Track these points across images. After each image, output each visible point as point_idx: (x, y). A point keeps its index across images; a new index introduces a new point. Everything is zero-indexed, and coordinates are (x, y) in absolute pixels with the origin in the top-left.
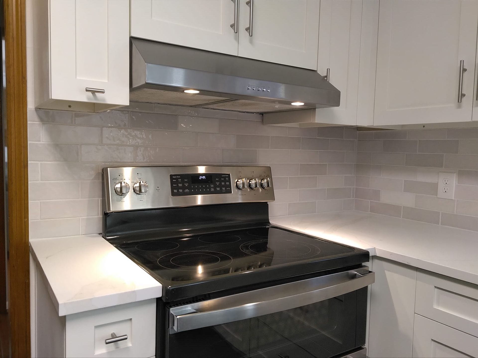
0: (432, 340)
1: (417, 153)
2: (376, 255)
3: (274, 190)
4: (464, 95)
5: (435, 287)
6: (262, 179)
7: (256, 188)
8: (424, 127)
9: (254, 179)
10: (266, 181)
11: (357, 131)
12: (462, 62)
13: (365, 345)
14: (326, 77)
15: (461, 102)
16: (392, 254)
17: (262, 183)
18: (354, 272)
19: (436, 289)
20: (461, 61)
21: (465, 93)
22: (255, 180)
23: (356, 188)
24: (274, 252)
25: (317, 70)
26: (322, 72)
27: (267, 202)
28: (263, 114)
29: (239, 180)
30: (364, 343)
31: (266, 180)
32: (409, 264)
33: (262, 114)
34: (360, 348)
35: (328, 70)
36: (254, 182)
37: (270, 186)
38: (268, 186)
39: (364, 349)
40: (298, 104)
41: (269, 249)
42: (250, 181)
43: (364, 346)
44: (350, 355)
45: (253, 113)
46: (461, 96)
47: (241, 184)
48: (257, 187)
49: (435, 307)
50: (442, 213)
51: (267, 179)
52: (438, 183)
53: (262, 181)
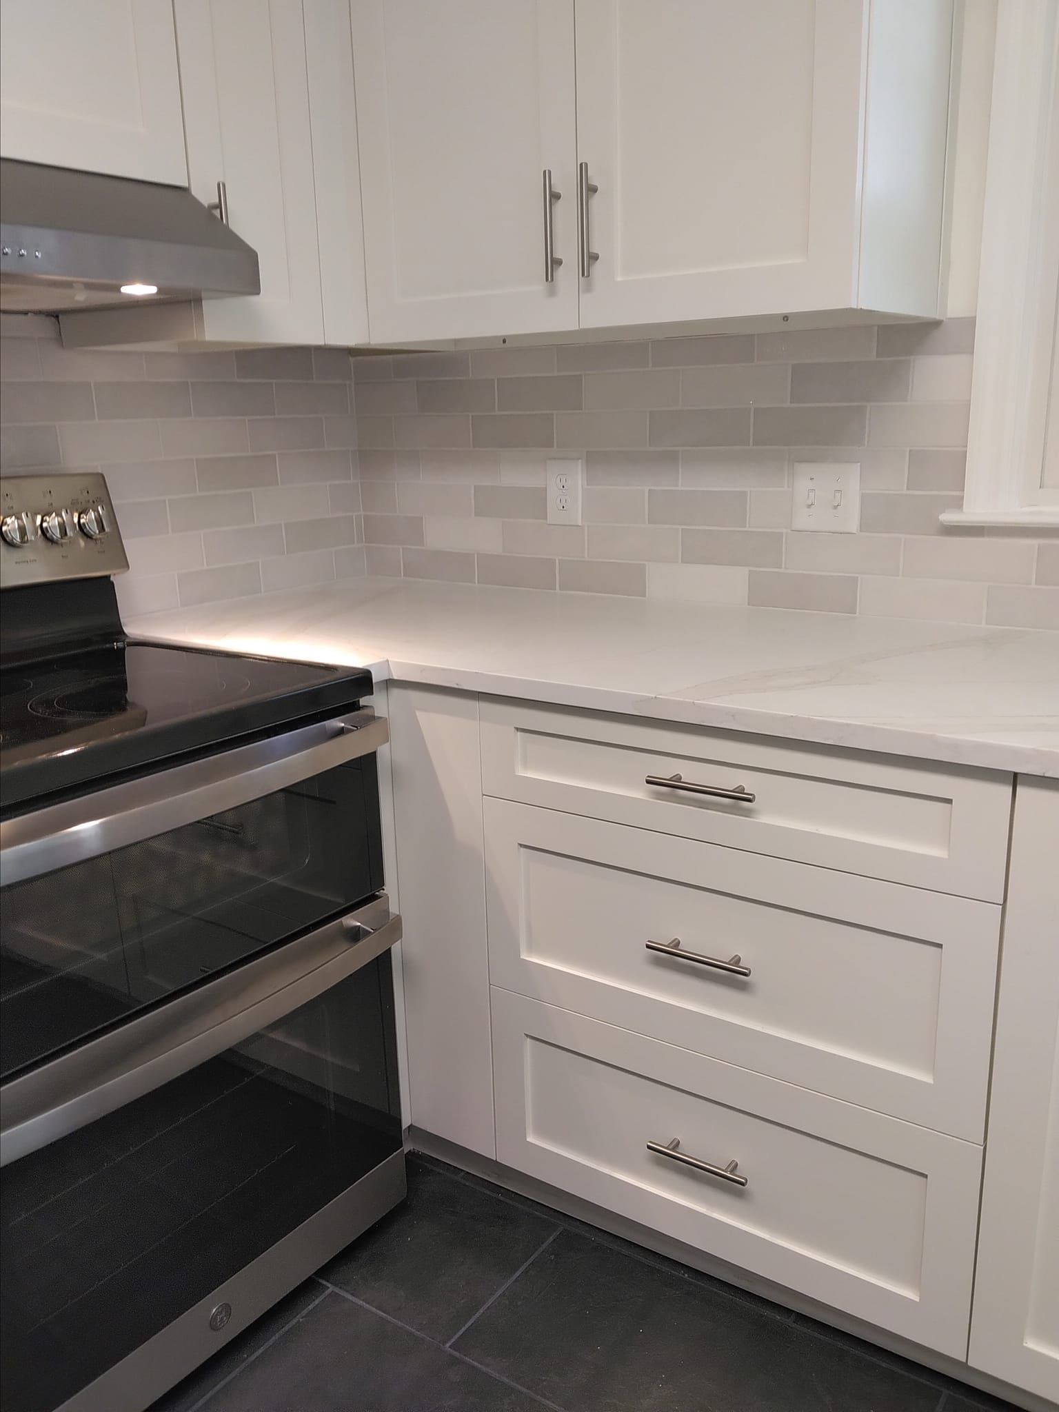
0: (521, 845)
1: (496, 414)
2: (391, 677)
3: (123, 541)
4: (559, 262)
5: (517, 729)
6: (80, 511)
7: (66, 538)
8: (504, 341)
9: (54, 514)
10: (92, 515)
11: (350, 358)
12: (547, 175)
13: (383, 889)
14: (219, 206)
15: (552, 280)
16: (423, 669)
17: (84, 524)
18: (337, 723)
19: (519, 733)
20: (545, 172)
21: (560, 257)
22: (57, 515)
23: (365, 517)
24: (146, 712)
25: (189, 184)
26: (205, 195)
27: (107, 577)
28: (57, 317)
29: (9, 520)
30: (381, 883)
31: (93, 513)
32: (460, 687)
33: (55, 315)
34: (373, 898)
35: (221, 188)
36: (57, 523)
37: (107, 529)
38: (102, 528)
39: (381, 897)
40: (139, 290)
41: (134, 705)
42: (42, 521)
43: (382, 891)
44: (352, 917)
45: (25, 313)
46: (553, 263)
47: (14, 530)
48: (66, 534)
49: (521, 772)
50: (559, 560)
51: (96, 510)
52: (546, 488)
53: (83, 518)
